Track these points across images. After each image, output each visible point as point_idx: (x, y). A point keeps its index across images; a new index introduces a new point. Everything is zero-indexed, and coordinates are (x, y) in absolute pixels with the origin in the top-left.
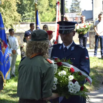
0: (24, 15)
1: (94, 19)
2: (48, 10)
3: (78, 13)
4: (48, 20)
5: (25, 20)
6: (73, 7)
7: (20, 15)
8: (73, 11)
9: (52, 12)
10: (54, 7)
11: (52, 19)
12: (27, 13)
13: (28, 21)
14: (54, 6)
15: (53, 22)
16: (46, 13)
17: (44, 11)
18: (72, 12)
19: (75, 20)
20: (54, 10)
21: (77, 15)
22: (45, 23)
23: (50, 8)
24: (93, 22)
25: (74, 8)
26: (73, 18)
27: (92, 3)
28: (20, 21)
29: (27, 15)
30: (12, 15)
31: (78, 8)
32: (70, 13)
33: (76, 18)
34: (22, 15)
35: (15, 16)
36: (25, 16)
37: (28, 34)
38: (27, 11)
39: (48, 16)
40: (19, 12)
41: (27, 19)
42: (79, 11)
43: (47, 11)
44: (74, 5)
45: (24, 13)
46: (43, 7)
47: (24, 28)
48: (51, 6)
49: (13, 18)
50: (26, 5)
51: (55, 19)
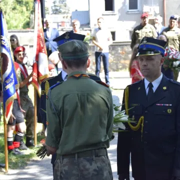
1: (92, 25)
2: (14, 9)
3: (65, 15)
4: (16, 27)
6: (56, 4)
8: (56, 11)
9: (22, 12)
10: (25, 5)
11: (21, 25)
14: (24, 3)
15: (24, 30)
16: (12, 14)
17: (8, 11)
18: (55, 14)
19: (61, 26)
20: (24, 8)
21: (64, 17)
23: (18, 7)
24: (91, 30)
25: (57, 6)
26: (58, 23)
31: (65, 6)
32: (52, 14)
33: (62, 22)
39: (16, 20)
42: (67, 11)
43: (14, 11)
44: (58, 1)
46: (6, 5)
48: (20, 2)
51: (28, 25)
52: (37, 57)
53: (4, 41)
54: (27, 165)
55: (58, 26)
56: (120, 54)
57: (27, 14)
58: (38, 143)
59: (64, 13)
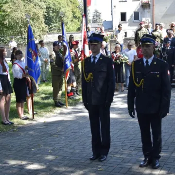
0: (50, 26)
1: (114, 29)
2: (72, 21)
4: (73, 30)
6: (94, 18)
7: (48, 26)
8: (95, 22)
10: (78, 19)
11: (76, 29)
12: (54, 24)
13: (55, 31)
15: (77, 32)
17: (69, 22)
19: (97, 29)
21: (98, 25)
22: (70, 33)
23: (74, 20)
24: (113, 32)
27: (112, 14)
28: (47, 32)
30: (40, 27)
31: (100, 19)
32: (92, 23)
33: (98, 27)
35: (43, 27)
36: (52, 27)
38: (53, 22)
39: (73, 27)
40: (46, 24)
41: (53, 30)
44: (95, 16)
45: (51, 25)
46: (67, 19)
47: (51, 38)
48: (75, 17)
49: (42, 29)
50: (53, 17)
51: (79, 29)
52: (84, 46)
53: (64, 38)
54: (77, 104)
55: (95, 29)
57: (79, 23)
59: (99, 22)
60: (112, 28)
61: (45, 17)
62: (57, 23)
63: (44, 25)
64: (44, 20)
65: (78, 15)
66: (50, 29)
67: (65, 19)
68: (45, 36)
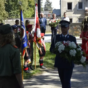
0: (10, 13)
2: (28, 9)
3: (50, 11)
4: (28, 17)
5: (11, 16)
6: (46, 7)
7: (8, 13)
9: (31, 10)
10: (33, 7)
11: (31, 16)
12: (13, 11)
13: (13, 17)
14: (32, 6)
15: (32, 18)
16: (27, 11)
17: (25, 10)
18: (46, 11)
19: (48, 16)
20: (32, 9)
21: (49, 12)
22: (26, 18)
23: (29, 8)
24: (61, 18)
25: (47, 8)
26: (47, 15)
27: (60, 4)
28: (7, 17)
29: (13, 12)
30: (2, 13)
31: (50, 7)
32: (44, 11)
33: (49, 14)
34: (9, 13)
35: (4, 14)
36: (11, 14)
37: (15, 27)
38: (12, 9)
39: (28, 14)
40: (6, 10)
41: (12, 16)
42: (51, 10)
43: (28, 10)
44: (47, 5)
46: (24, 7)
47: (10, 22)
48: (30, 6)
49: (3, 15)
51: (33, 16)
53: (22, 23)
55: (47, 16)
56: (74, 28)
57: (33, 11)
58: (36, 68)
60: (60, 15)
61: (6, 5)
62: (15, 10)
63: (5, 12)
64: (4, 7)
65: (33, 4)
66: (10, 15)
67: (22, 8)
68: (6, 20)
